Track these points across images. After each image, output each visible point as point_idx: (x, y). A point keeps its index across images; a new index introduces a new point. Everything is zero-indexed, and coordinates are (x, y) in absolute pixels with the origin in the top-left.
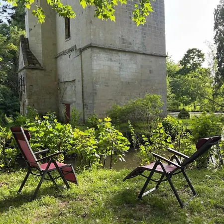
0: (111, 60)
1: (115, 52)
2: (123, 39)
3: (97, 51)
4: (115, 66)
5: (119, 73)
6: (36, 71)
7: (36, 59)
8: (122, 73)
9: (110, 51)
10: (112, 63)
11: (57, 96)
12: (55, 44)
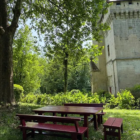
0: (128, 64)
1: (130, 60)
2: (135, 53)
3: (120, 61)
4: (131, 67)
5: (133, 70)
6: (96, 72)
7: (96, 67)
8: (135, 70)
9: (127, 60)
10: (129, 66)
11: (107, 83)
12: (105, 59)
